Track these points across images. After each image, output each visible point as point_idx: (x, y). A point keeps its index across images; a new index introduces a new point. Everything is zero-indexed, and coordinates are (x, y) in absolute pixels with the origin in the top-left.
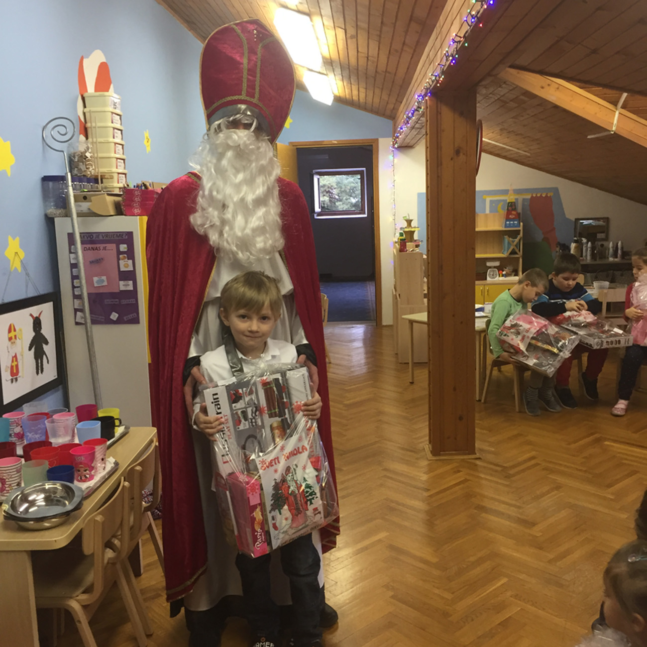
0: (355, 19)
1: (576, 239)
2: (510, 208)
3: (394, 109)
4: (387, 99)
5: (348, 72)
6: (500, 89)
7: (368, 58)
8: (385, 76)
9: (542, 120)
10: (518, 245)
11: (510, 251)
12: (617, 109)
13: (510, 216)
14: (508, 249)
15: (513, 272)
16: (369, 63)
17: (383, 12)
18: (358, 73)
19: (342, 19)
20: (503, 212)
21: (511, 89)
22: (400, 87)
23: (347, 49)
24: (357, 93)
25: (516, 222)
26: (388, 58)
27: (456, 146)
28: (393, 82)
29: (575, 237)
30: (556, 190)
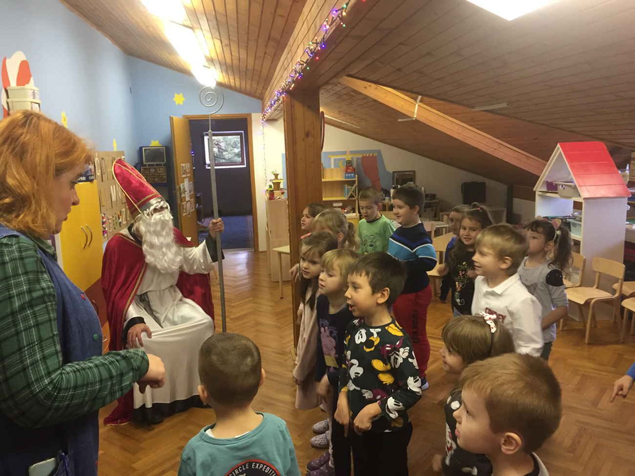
0: (227, 34)
1: (394, 186)
2: (348, 165)
3: (261, 93)
4: (255, 86)
5: (225, 67)
6: (336, 87)
7: (239, 59)
8: (253, 72)
9: (367, 108)
10: (354, 191)
11: (349, 195)
12: (416, 103)
13: (348, 171)
14: (348, 193)
15: (352, 210)
16: (240, 63)
17: (248, 31)
18: (233, 69)
19: (218, 34)
20: (343, 167)
21: (344, 87)
22: (266, 80)
23: (223, 52)
24: (233, 81)
25: (352, 175)
26: (255, 61)
27: (306, 131)
28: (260, 76)
29: (393, 185)
30: (379, 152)
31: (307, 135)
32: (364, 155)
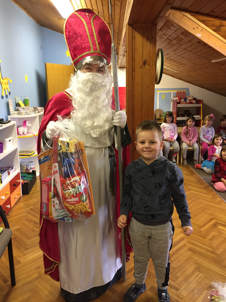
20: (165, 98)
27: (144, 59)
30: (188, 89)
31: (145, 63)
32: (178, 91)
